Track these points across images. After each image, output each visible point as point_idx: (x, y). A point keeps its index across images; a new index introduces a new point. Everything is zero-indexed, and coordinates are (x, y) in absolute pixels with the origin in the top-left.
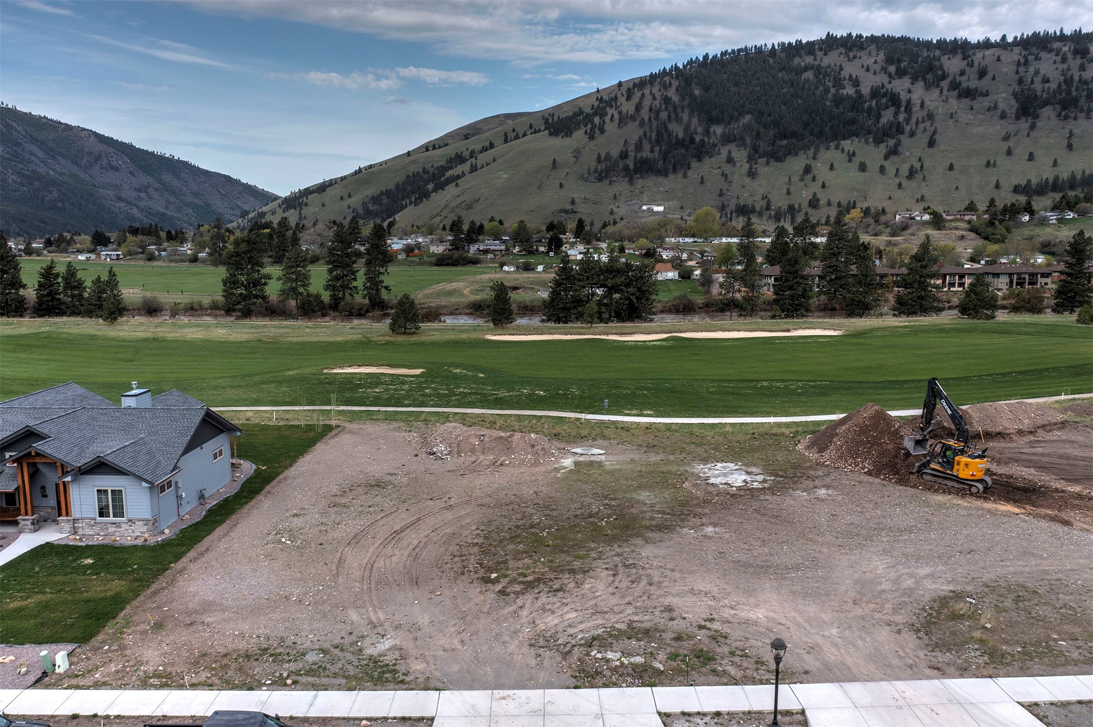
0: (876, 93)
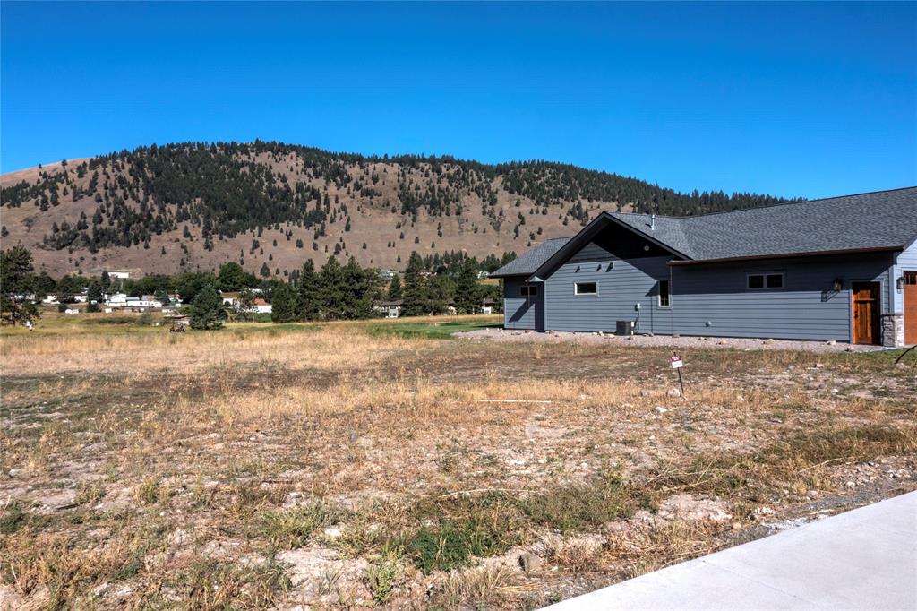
0: (300, 187)
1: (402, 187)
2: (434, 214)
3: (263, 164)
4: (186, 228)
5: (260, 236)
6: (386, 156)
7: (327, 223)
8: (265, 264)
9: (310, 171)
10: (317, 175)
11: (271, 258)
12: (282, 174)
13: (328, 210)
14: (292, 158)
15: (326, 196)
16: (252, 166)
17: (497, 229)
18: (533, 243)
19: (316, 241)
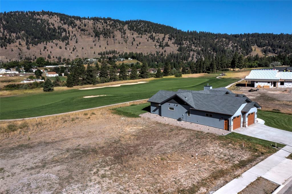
0: (59, 28)
1: (94, 28)
2: (106, 38)
3: (46, 19)
4: (20, 42)
5: (46, 45)
6: (88, 17)
7: (69, 40)
8: (49, 55)
9: (62, 22)
10: (65, 23)
11: (51, 52)
12: (52, 23)
13: (69, 36)
14: (55, 17)
15: (69, 31)
16: (41, 20)
17: (126, 43)
18: (138, 47)
19: (66, 47)
